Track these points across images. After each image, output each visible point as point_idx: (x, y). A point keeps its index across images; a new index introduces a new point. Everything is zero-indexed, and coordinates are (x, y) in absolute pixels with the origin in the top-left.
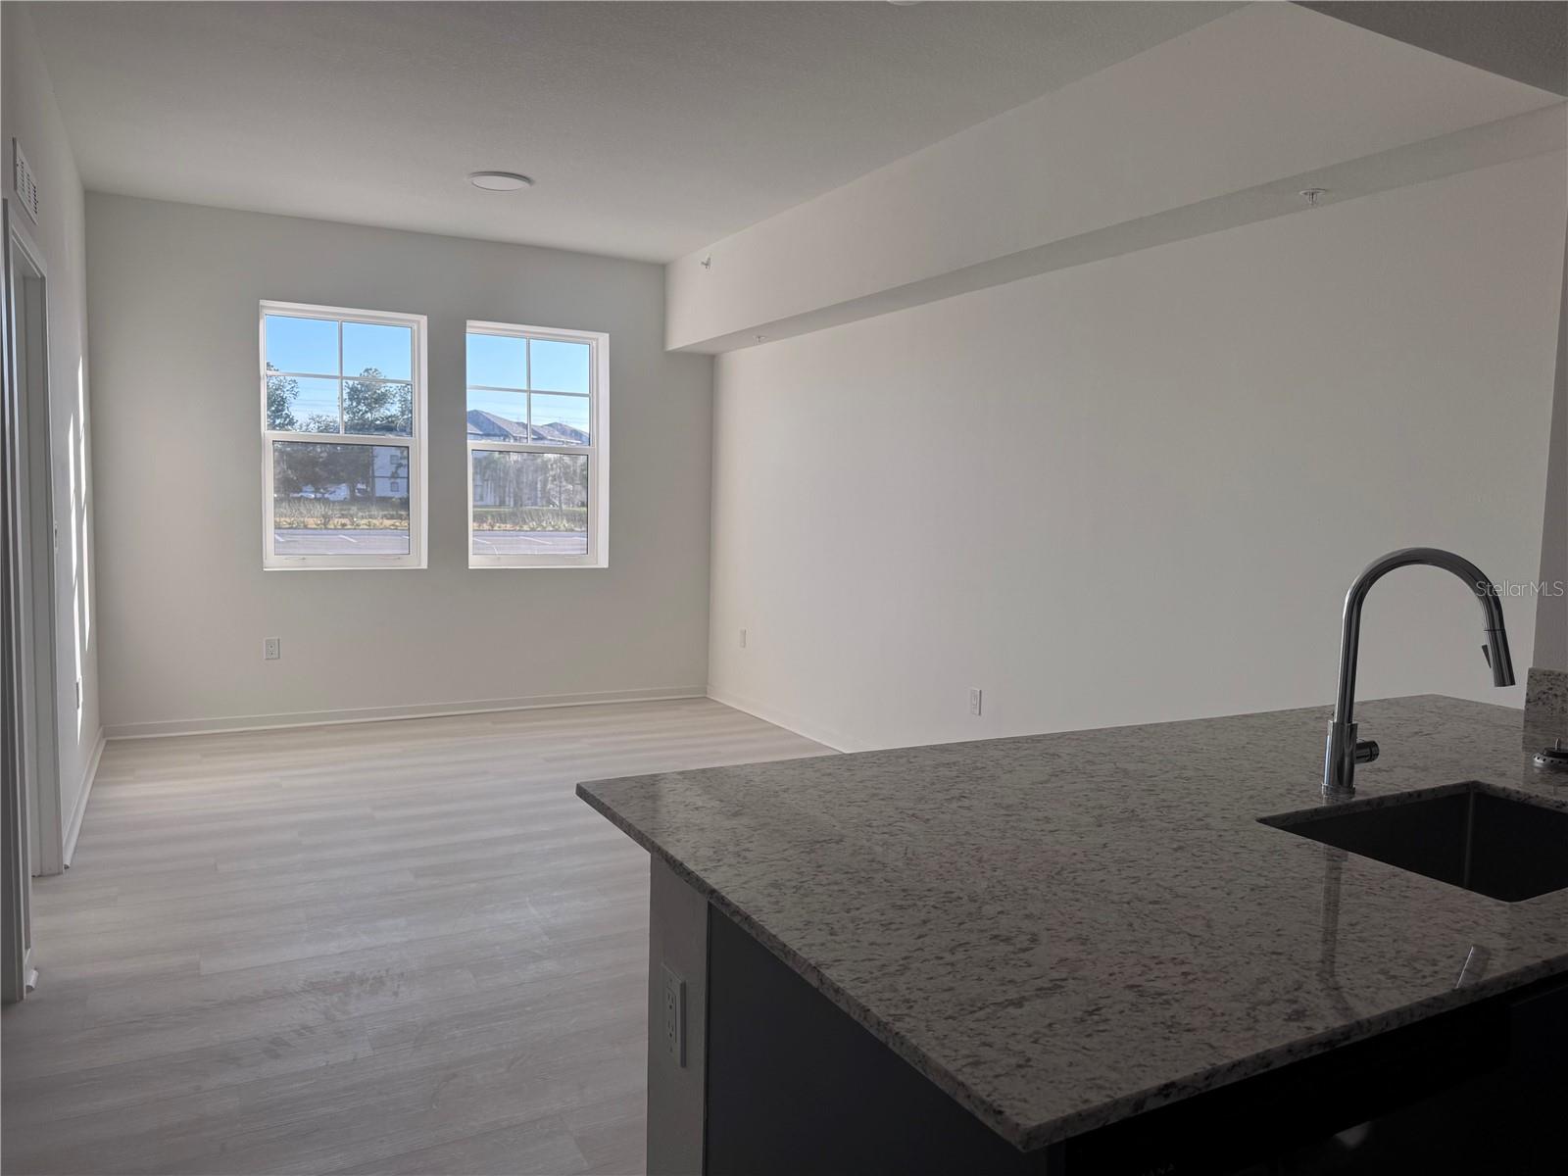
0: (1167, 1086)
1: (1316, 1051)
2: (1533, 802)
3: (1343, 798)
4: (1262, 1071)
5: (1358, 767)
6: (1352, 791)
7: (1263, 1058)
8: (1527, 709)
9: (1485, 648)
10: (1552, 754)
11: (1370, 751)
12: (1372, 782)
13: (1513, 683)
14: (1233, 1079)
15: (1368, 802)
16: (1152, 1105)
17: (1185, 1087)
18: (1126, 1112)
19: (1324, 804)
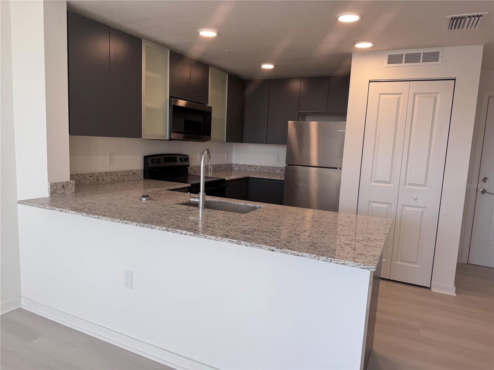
8: (51, 196)
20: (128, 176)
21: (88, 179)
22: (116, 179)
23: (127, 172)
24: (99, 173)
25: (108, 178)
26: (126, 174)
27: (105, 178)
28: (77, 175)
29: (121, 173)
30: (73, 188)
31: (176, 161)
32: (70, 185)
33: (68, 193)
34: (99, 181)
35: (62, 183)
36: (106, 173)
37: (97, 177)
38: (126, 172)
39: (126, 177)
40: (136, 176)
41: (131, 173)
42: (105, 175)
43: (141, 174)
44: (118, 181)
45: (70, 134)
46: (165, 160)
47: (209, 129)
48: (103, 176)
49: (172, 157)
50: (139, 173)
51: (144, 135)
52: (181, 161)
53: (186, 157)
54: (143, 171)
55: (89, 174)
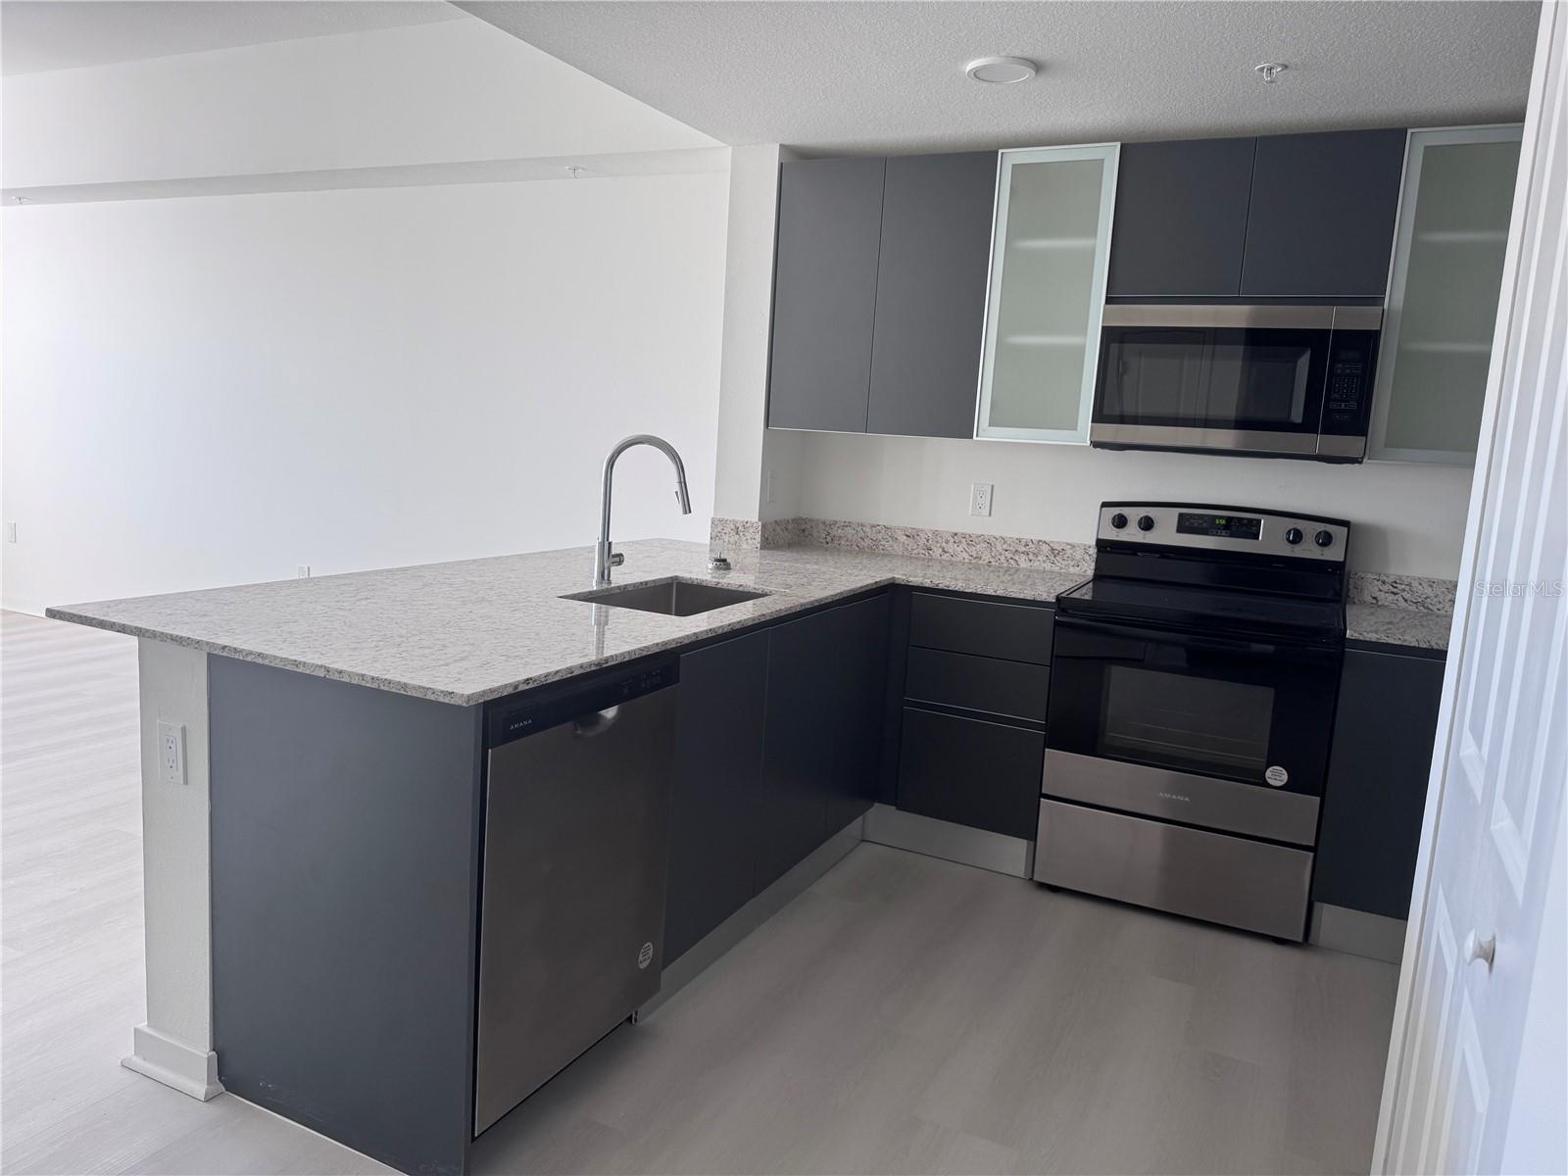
0: (528, 680)
1: (593, 668)
2: (704, 584)
3: (605, 586)
4: (569, 676)
5: (613, 568)
6: (609, 582)
7: (570, 670)
8: (711, 543)
9: (677, 493)
10: (717, 560)
11: (619, 559)
12: (621, 577)
13: (690, 512)
14: (556, 678)
15: (619, 587)
16: (522, 687)
17: (535, 681)
18: (510, 690)
19: (595, 588)
20: (1031, 557)
21: (902, 540)
22: (986, 557)
23: (1030, 543)
24: (935, 533)
25: (960, 548)
26: (1024, 549)
27: (950, 548)
28: (873, 526)
29: (1005, 542)
30: (758, 537)
31: (1256, 537)
32: (751, 531)
33: (744, 546)
34: (931, 552)
35: (735, 522)
36: (956, 534)
37: (928, 541)
38: (1023, 543)
39: (1024, 557)
40: (1063, 562)
41: (1045, 548)
42: (952, 540)
43: (1088, 558)
44: (993, 563)
45: (767, 425)
46: (1185, 525)
47: (1353, 405)
48: (947, 542)
49: (1233, 518)
50: (1079, 554)
51: (985, 430)
52: (1288, 539)
53: (1330, 528)
54: (1093, 551)
55: (904, 530)
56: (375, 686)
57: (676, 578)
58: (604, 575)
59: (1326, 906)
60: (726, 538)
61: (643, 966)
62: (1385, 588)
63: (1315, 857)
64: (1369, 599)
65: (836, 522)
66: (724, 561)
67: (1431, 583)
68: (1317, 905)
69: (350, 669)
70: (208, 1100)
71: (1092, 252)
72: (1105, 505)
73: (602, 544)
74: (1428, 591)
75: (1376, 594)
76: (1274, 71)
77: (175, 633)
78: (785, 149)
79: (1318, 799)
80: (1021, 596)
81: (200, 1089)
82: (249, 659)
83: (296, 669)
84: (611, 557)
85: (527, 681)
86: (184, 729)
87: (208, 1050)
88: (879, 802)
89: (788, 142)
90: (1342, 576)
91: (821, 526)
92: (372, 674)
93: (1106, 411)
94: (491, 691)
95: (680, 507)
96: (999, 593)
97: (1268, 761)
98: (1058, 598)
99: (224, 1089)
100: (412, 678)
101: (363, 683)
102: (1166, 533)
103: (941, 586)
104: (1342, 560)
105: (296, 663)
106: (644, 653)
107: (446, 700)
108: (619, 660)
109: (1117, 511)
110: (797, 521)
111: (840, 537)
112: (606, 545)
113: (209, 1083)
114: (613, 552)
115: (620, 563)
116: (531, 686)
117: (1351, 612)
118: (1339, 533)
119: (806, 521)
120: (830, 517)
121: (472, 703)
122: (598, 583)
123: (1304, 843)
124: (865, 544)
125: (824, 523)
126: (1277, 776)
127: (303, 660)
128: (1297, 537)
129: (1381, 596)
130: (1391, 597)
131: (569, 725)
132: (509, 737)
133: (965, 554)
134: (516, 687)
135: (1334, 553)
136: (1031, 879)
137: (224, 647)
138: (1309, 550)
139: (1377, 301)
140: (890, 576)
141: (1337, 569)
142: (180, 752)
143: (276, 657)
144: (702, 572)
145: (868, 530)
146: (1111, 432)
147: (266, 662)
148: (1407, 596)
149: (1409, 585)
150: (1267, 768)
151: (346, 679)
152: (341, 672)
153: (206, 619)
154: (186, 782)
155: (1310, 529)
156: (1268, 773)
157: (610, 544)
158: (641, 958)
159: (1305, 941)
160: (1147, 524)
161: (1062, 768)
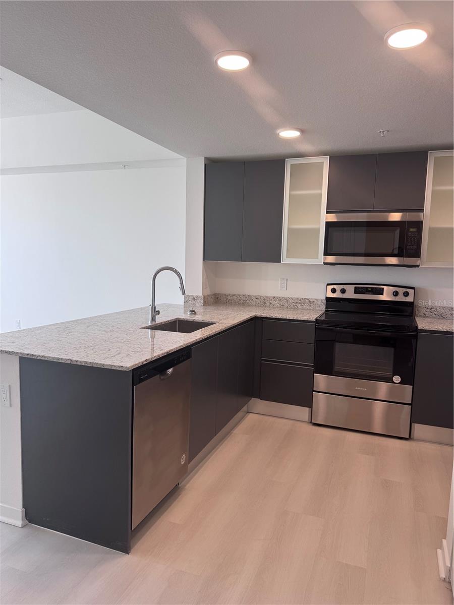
3: (154, 323)
5: (156, 316)
6: (155, 321)
7: (159, 355)
8: (186, 305)
9: (180, 287)
10: (190, 311)
11: (159, 312)
12: (160, 319)
14: (155, 359)
15: (159, 323)
16: (145, 363)
17: (148, 360)
18: (141, 364)
19: (150, 324)
20: (302, 304)
21: (255, 300)
22: (286, 305)
23: (302, 299)
24: (267, 297)
25: (277, 302)
26: (300, 302)
27: (273, 302)
28: (243, 295)
29: (293, 300)
30: (202, 301)
31: (382, 294)
32: (200, 299)
33: (197, 305)
34: (266, 304)
35: (193, 296)
36: (274, 297)
37: (264, 300)
38: (299, 300)
39: (300, 304)
40: (314, 306)
41: (307, 301)
42: (273, 299)
43: (322, 304)
44: (289, 307)
45: (204, 260)
46: (357, 291)
47: (415, 247)
48: (271, 300)
49: (373, 288)
50: (319, 303)
51: (285, 259)
52: (393, 295)
53: (408, 290)
54: (324, 301)
55: (256, 296)
56: (91, 365)
57: (178, 318)
58: (153, 319)
59: (416, 424)
60: (190, 302)
61: (183, 463)
62: (428, 310)
63: (412, 407)
64: (423, 315)
65: (230, 295)
66: (194, 311)
67: (443, 308)
68: (413, 424)
69: (80, 360)
70: (22, 527)
71: (321, 195)
72: (328, 285)
73: (152, 308)
74: (443, 311)
75: (425, 313)
76: (384, 133)
77: (7, 350)
78: (206, 159)
79: (412, 386)
80: (303, 319)
81: (19, 523)
82: (39, 358)
83: (58, 361)
84: (155, 312)
85: (146, 360)
86: (10, 386)
87: (21, 508)
88: (254, 397)
89: (208, 156)
90: (413, 306)
91: (224, 296)
92: (90, 361)
93: (328, 252)
94: (135, 365)
95: (181, 293)
96: (295, 318)
97: (393, 374)
98: (316, 319)
99: (28, 522)
100: (105, 362)
101: (86, 365)
102: (350, 294)
103: (273, 317)
104: (413, 301)
105: (58, 359)
106: (181, 348)
107: (120, 369)
108: (174, 351)
109: (332, 287)
110: (215, 294)
111: (232, 300)
112: (154, 307)
113: (22, 520)
114: (156, 310)
115: (159, 314)
116: (147, 362)
117: (418, 320)
118: (411, 292)
119: (218, 294)
120: (227, 292)
121: (130, 370)
122: (152, 322)
123: (408, 402)
124: (242, 302)
125: (225, 295)
126: (397, 379)
127: (61, 357)
128: (396, 294)
129: (427, 313)
130: (430, 314)
131: (158, 376)
132: (141, 381)
133: (278, 304)
134: (143, 363)
135: (410, 299)
136: (311, 422)
137: (28, 354)
138: (401, 298)
139: (422, 211)
140: (255, 314)
141: (411, 305)
142: (8, 395)
143: (50, 357)
144: (186, 316)
145: (242, 297)
146: (331, 259)
147: (46, 359)
148: (435, 313)
149: (436, 309)
150: (393, 376)
151: (79, 364)
152: (77, 361)
153: (15, 344)
154: (11, 406)
155: (401, 291)
156: (394, 378)
157: (155, 307)
158: (182, 460)
159: (409, 438)
160: (343, 291)
161: (321, 380)
